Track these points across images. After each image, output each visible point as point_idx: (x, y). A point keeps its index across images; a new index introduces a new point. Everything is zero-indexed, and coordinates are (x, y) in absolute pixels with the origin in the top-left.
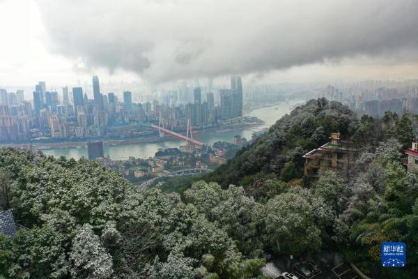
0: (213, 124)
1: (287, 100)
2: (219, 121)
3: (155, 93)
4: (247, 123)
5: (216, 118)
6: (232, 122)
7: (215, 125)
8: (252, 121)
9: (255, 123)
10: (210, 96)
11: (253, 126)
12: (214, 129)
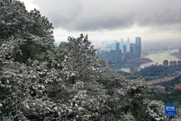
0: (124, 61)
1: (168, 50)
2: (127, 59)
3: (103, 45)
4: (143, 61)
5: (126, 58)
6: (134, 61)
7: (125, 61)
8: (146, 61)
9: (148, 61)
10: (125, 47)
11: (146, 63)
12: (124, 63)
